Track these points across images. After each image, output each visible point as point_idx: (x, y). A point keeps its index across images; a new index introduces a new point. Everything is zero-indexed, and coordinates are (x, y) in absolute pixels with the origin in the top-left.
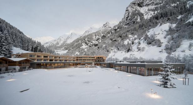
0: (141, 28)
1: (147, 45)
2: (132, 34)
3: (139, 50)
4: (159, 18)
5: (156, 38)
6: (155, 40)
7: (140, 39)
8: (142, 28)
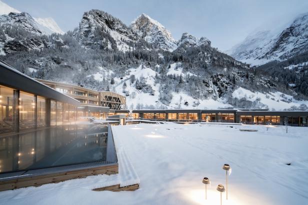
0: (117, 62)
1: (136, 89)
2: (104, 66)
3: (127, 96)
4: (139, 57)
5: (147, 83)
6: (146, 85)
7: (121, 78)
8: (119, 62)
